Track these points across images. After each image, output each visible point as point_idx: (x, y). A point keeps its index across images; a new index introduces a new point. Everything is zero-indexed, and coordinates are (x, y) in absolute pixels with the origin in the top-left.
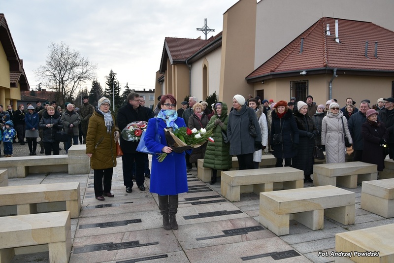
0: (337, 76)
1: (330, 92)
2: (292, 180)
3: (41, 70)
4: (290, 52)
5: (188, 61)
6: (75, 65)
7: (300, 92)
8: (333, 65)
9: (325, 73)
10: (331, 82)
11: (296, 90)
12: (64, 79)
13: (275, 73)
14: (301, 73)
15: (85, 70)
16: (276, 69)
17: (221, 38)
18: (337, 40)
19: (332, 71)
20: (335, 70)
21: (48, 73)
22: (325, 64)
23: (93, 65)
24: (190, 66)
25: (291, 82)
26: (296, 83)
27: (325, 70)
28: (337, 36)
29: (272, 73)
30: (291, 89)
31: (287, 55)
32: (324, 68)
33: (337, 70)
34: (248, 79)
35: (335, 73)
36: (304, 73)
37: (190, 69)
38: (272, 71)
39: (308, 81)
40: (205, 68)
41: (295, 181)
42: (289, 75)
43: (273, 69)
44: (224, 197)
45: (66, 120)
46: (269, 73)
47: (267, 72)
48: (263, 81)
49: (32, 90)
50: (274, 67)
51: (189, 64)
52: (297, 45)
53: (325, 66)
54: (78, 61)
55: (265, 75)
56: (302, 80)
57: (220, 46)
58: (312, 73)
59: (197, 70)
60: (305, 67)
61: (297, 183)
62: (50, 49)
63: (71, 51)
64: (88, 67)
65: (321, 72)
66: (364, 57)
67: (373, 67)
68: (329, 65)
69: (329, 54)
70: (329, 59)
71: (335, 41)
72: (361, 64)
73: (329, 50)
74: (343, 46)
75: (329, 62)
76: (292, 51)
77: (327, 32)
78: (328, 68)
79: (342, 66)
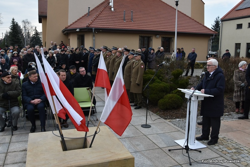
1: (94, 42)
10: (94, 36)
16: (69, 26)
20: (93, 29)
22: (87, 25)
25: (77, 35)
30: (77, 40)
33: (95, 29)
35: (93, 31)
36: (78, 30)
38: (66, 28)
39: (84, 34)
58: (82, 30)
66: (123, 20)
67: (123, 27)
68: (91, 26)
69: (97, 19)
70: (94, 22)
71: (111, 9)
72: (115, 25)
73: (100, 15)
74: (113, 13)
75: (92, 24)
76: (85, 15)
77: (110, 3)
78: (88, 28)
79: (100, 26)
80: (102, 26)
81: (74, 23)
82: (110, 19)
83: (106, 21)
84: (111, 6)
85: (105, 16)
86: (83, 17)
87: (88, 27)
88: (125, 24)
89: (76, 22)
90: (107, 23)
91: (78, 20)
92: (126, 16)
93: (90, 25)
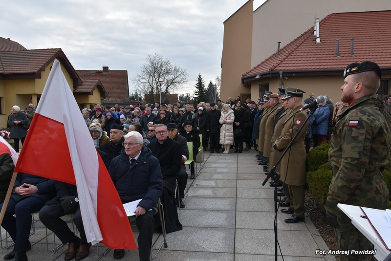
0: (287, 78)
10: (282, 84)
13: (245, 77)
18: (318, 40)
19: (278, 73)
20: (281, 73)
21: (143, 80)
25: (259, 85)
28: (318, 36)
30: (259, 92)
32: (269, 72)
33: (284, 73)
35: (281, 76)
36: (257, 77)
39: (268, 83)
56: (265, 82)
58: (265, 77)
65: (269, 76)
66: (335, 55)
67: (333, 67)
68: (277, 68)
69: (289, 57)
70: (283, 62)
71: (316, 40)
72: (320, 64)
73: (295, 52)
74: (319, 46)
75: (280, 65)
76: (274, 55)
77: (315, 32)
78: (273, 72)
79: (292, 68)
80: (295, 68)
81: (255, 68)
82: (311, 56)
83: (304, 59)
84: (316, 36)
85: (304, 51)
86: (270, 58)
87: (272, 70)
88: (338, 61)
89: (259, 65)
90: (305, 62)
91: (263, 63)
92: (341, 45)
93: (275, 67)
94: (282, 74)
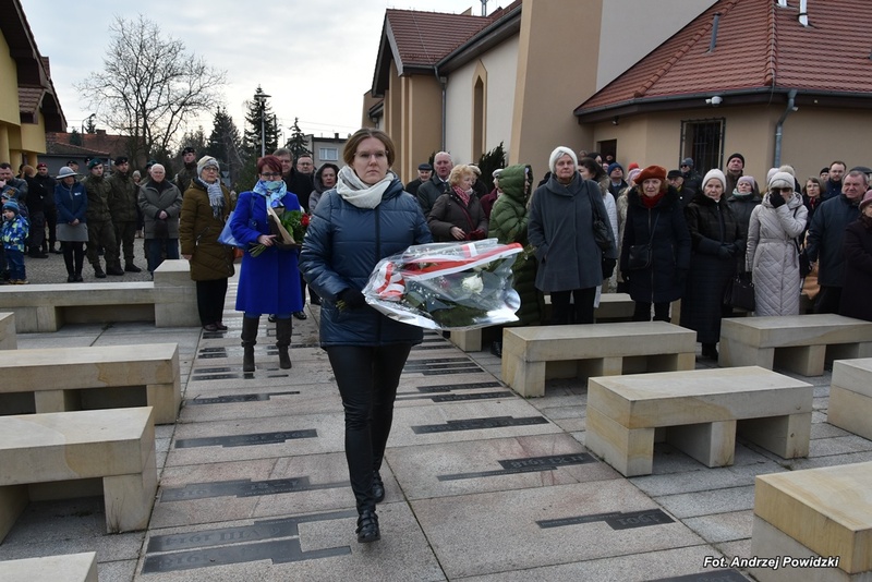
0: (796, 109)
1: (778, 149)
2: (669, 352)
3: (94, 82)
4: (684, 49)
5: (439, 68)
6: (172, 73)
7: (704, 145)
8: (788, 82)
9: (767, 102)
10: (781, 123)
11: (694, 141)
12: (148, 106)
13: (644, 99)
14: (708, 101)
15: (195, 87)
16: (648, 89)
17: (519, 13)
18: (804, 20)
19: (785, 96)
20: (793, 94)
21: (110, 91)
22: (769, 78)
23: (215, 73)
24: (443, 79)
25: (683, 122)
26: (695, 126)
27: (767, 93)
28: (803, 9)
29: (639, 100)
30: (682, 140)
31: (678, 55)
32: (766, 89)
33: (797, 94)
34: (579, 113)
35: (792, 101)
36: (715, 100)
37: (443, 88)
38: (638, 95)
39: (724, 119)
40: (479, 86)
41: (676, 355)
42: (680, 106)
43: (640, 90)
44: (508, 387)
45: (149, 202)
46: (632, 101)
47: (626, 96)
48: (617, 118)
49: (74, 132)
50: (643, 86)
51: (440, 75)
52: (702, 32)
53: (769, 83)
54: (179, 62)
55: (620, 104)
56: (710, 117)
57: (515, 32)
59: (461, 90)
60: (719, 85)
61: (680, 360)
62: (113, 33)
63: (163, 38)
64: (205, 79)
65: (757, 99)
66: (868, 61)
69: (781, 55)
70: (781, 67)
71: (797, 20)
73: (781, 43)
75: (780, 74)
78: (776, 89)
80: (819, 84)
82: (824, 58)
86: (684, 52)
87: (775, 84)
93: (775, 78)
94: (795, 98)
